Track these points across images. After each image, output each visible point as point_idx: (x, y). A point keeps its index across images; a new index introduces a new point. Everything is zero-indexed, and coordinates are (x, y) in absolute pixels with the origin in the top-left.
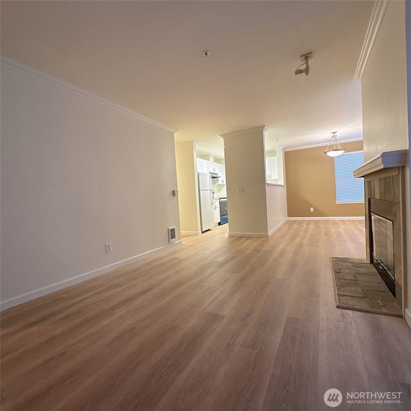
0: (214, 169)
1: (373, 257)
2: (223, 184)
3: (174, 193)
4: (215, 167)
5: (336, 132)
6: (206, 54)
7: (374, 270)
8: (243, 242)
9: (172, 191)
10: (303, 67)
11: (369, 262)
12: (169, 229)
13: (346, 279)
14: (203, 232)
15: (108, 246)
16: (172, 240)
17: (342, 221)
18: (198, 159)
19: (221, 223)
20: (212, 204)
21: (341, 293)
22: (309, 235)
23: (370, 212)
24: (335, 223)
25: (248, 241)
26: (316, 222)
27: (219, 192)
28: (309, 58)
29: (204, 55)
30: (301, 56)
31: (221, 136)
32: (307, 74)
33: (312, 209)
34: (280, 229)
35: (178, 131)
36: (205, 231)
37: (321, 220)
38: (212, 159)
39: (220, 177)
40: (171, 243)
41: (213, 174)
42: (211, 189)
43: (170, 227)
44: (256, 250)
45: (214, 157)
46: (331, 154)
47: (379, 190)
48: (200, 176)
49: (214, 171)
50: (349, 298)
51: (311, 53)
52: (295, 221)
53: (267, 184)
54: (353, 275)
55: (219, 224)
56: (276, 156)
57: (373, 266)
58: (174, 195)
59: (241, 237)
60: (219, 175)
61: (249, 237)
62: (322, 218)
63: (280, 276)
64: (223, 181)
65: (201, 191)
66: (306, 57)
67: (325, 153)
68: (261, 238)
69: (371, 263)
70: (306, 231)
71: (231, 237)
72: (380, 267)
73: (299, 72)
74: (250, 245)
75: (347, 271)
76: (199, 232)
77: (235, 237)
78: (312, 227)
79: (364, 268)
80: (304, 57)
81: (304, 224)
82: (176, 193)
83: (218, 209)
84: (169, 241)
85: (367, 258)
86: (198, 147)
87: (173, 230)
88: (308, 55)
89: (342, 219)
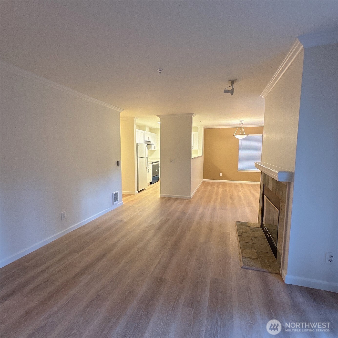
0: (149, 137)
1: (263, 225)
2: (155, 150)
3: (118, 163)
4: (149, 136)
5: (243, 121)
6: (160, 71)
7: (263, 234)
8: (172, 204)
9: (117, 162)
10: (230, 89)
11: (260, 227)
12: (113, 194)
13: (246, 242)
14: (138, 192)
15: (63, 214)
16: (115, 202)
17: (241, 184)
18: (137, 130)
19: (152, 182)
20: (147, 168)
21: (244, 255)
22: (219, 198)
23: (263, 194)
24: (236, 186)
25: (176, 203)
26: (224, 184)
27: (151, 155)
28: (234, 83)
29: (158, 70)
30: (229, 81)
31: (158, 116)
32: (232, 94)
33: (221, 174)
34: (198, 191)
35: (123, 111)
36: (141, 191)
37: (227, 182)
38: (147, 129)
39: (153, 144)
40: (115, 205)
41: (148, 141)
42: (147, 156)
43: (114, 192)
44: (183, 213)
45: (149, 127)
46: (238, 137)
47: (271, 184)
48: (138, 146)
49: (149, 139)
50: (249, 259)
51: (236, 80)
52: (209, 182)
53: (192, 158)
54: (250, 238)
55: (151, 183)
56: (198, 132)
57: (262, 230)
58: (118, 165)
59: (170, 199)
60: (152, 143)
61: (176, 199)
62: (227, 181)
63: (202, 240)
64: (155, 147)
65: (139, 159)
66: (233, 82)
67: (234, 135)
68: (186, 199)
69: (261, 227)
70: (217, 194)
71: (162, 198)
72: (268, 235)
73: (226, 91)
74: (177, 207)
75: (247, 234)
76: (135, 192)
77: (165, 199)
78: (221, 190)
79: (257, 231)
80: (231, 82)
81: (215, 187)
82: (120, 163)
83: (151, 171)
84: (113, 203)
85: (259, 223)
86: (138, 121)
87: (116, 195)
88: (234, 81)
89: (241, 183)
